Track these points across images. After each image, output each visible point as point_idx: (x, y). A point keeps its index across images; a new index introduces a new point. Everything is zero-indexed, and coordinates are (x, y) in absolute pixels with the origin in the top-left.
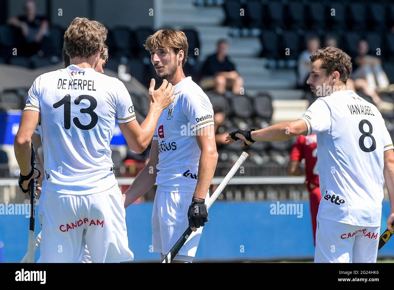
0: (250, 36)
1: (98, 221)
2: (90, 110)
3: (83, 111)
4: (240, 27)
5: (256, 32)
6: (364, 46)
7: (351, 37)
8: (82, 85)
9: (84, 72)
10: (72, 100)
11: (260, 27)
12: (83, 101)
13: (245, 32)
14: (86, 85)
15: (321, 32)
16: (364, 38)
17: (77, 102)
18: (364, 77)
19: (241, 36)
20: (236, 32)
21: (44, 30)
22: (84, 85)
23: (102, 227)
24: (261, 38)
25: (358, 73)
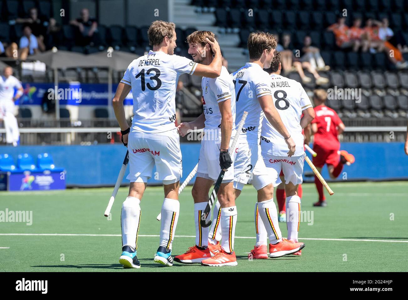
0: (232, 33)
1: (155, 152)
2: (156, 78)
3: (151, 78)
4: (226, 27)
5: (236, 30)
6: (308, 40)
7: (300, 34)
8: (152, 62)
9: (155, 54)
10: (145, 72)
11: (239, 27)
12: (151, 72)
13: (229, 30)
14: (154, 62)
15: (280, 30)
16: (308, 35)
17: (148, 73)
18: (308, 61)
19: (226, 33)
20: (223, 30)
21: (94, 28)
22: (153, 62)
23: (159, 155)
24: (240, 34)
25: (304, 58)
